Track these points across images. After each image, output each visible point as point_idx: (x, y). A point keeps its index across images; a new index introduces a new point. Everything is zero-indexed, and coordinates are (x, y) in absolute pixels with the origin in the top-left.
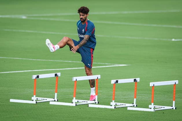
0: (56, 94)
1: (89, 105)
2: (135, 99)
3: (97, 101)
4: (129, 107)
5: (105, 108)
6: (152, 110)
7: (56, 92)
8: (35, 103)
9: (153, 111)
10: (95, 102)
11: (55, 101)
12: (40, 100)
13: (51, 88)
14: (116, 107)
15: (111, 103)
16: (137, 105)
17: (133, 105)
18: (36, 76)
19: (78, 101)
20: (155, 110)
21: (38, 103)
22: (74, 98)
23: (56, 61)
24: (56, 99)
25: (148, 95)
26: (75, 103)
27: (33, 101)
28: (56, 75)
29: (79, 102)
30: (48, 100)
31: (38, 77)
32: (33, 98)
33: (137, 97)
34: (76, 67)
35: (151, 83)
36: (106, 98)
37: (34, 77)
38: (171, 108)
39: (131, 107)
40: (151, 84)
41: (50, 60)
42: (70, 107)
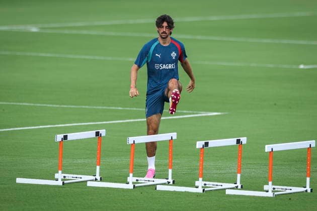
0: (98, 168)
1: (157, 186)
2: (239, 176)
3: (170, 180)
4: (228, 189)
5: (186, 192)
6: (270, 194)
7: (99, 164)
8: (61, 184)
9: (272, 196)
10: (169, 180)
11: (96, 180)
12: (70, 178)
13: (89, 158)
14: (206, 189)
15: (197, 183)
16: (242, 186)
17: (236, 185)
18: (62, 136)
19: (137, 180)
20: (276, 193)
21: (66, 183)
22: (131, 175)
23: (95, 107)
24: (98, 178)
25: (262, 167)
26: (133, 183)
27: (57, 180)
28: (97, 134)
29: (139, 181)
30: (85, 178)
31: (65, 137)
32: (57, 176)
33: (242, 171)
34: (130, 119)
35: (266, 146)
36: (186, 174)
37: (59, 137)
38: (303, 189)
39: (231, 189)
40: (268, 148)
41: (84, 107)
42: (123, 190)
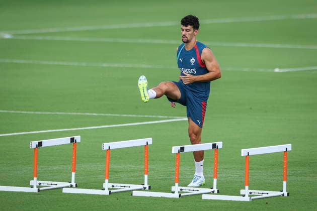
0: (73, 174)
1: (133, 191)
2: (215, 180)
3: (146, 186)
4: (205, 194)
5: (162, 197)
6: (247, 199)
7: (74, 171)
8: (37, 191)
9: (249, 200)
10: (144, 186)
11: (71, 186)
12: (45, 185)
13: (64, 165)
14: (182, 194)
15: (173, 189)
16: (218, 191)
17: (212, 190)
18: (36, 142)
19: (113, 186)
20: (252, 198)
21: (41, 190)
22: (107, 181)
23: (69, 114)
24: (74, 184)
25: (238, 171)
26: (109, 189)
27: (32, 187)
28: (72, 140)
29: (115, 187)
30: (60, 184)
31: (40, 144)
32: (32, 183)
33: (218, 176)
34: (105, 125)
35: (242, 150)
36: (162, 179)
37: (34, 144)
38: (279, 193)
39: (207, 193)
40: (244, 152)
41: (58, 113)
42: (99, 196)
